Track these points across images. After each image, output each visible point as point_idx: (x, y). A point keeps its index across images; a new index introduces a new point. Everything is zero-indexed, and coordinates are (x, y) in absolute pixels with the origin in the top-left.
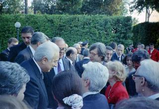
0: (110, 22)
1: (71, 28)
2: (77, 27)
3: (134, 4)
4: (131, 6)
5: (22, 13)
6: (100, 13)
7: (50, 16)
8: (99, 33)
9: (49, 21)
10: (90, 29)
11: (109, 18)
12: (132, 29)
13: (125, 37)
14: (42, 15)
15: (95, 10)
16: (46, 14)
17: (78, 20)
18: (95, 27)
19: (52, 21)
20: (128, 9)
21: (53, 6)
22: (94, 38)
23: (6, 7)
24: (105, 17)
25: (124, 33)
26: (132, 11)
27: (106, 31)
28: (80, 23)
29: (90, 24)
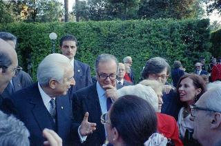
0: (178, 28)
1: (124, 37)
2: (132, 36)
3: (214, 2)
4: (208, 4)
5: (62, 20)
6: (164, 17)
7: (96, 24)
8: (163, 44)
9: (94, 29)
10: (150, 38)
11: (176, 22)
12: (210, 37)
13: (200, 49)
14: (85, 22)
15: (157, 12)
16: (90, 21)
17: (134, 27)
18: (157, 36)
19: (98, 30)
20: (205, 8)
21: (100, 10)
22: (156, 51)
23: (41, 14)
24: (170, 21)
25: (198, 42)
26: (211, 11)
27: (172, 41)
28: (136, 31)
29: (149, 32)
